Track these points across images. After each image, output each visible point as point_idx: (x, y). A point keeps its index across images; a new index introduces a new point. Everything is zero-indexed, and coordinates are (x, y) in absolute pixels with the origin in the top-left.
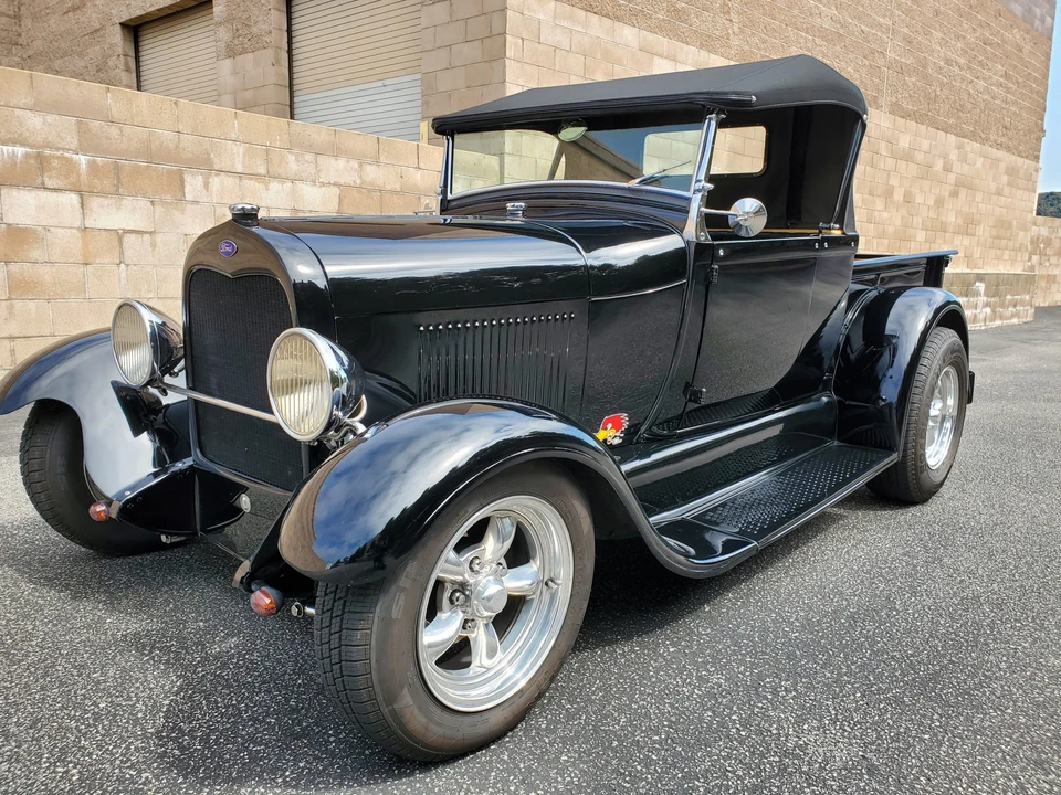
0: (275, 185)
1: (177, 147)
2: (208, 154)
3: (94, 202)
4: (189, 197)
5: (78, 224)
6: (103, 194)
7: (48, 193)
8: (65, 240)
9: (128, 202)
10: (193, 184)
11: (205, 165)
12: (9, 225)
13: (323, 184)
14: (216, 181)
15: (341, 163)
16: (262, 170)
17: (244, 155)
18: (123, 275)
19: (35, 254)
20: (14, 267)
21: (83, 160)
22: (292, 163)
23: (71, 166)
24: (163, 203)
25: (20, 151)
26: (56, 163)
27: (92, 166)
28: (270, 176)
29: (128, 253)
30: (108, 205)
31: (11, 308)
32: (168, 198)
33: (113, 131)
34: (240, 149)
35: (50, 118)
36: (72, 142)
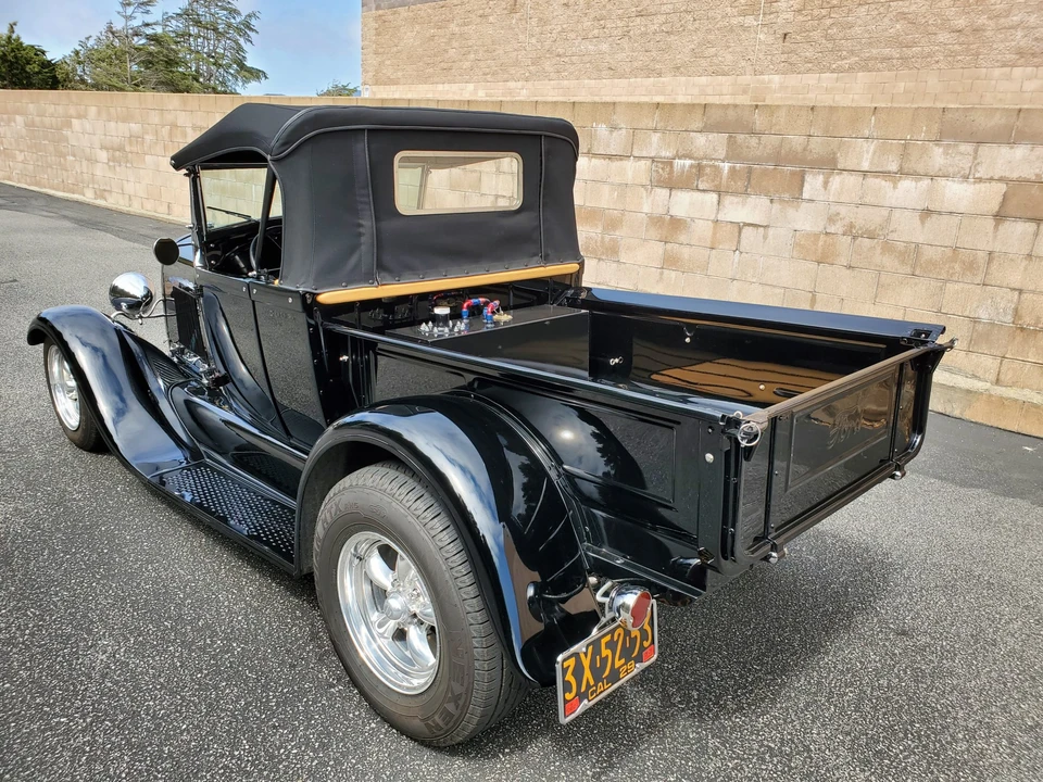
0: (906, 184)
1: (805, 149)
2: (834, 154)
3: (728, 200)
4: (806, 195)
5: (712, 217)
6: (735, 193)
7: (698, 193)
8: (702, 229)
9: (752, 199)
10: (813, 183)
11: (829, 165)
12: (672, 216)
13: (980, 180)
14: (836, 180)
15: (1020, 151)
16: (894, 167)
17: (875, 152)
18: (736, 260)
19: (682, 238)
20: (669, 246)
21: (726, 166)
22: (938, 157)
23: (717, 170)
24: (781, 201)
25: (688, 162)
26: (708, 170)
27: (733, 171)
28: (902, 173)
29: (744, 242)
30: (738, 203)
31: (662, 274)
32: (786, 196)
33: (753, 141)
34: (872, 146)
35: (711, 136)
36: (722, 153)
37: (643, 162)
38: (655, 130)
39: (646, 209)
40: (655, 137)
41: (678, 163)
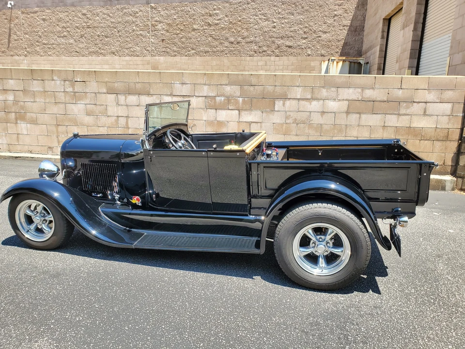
0: (314, 103)
1: (274, 91)
2: (286, 92)
3: (243, 113)
4: (276, 109)
5: (237, 120)
6: (246, 110)
7: (230, 111)
8: (233, 125)
9: (254, 113)
10: (279, 105)
11: (285, 98)
12: (218, 121)
13: (340, 100)
14: (288, 103)
15: (351, 90)
16: (309, 97)
17: (301, 91)
19: (224, 130)
21: (241, 100)
22: (324, 93)
23: (237, 101)
24: (266, 112)
25: (223, 98)
26: (232, 101)
27: (243, 101)
28: (313, 99)
29: (252, 129)
30: (247, 114)
32: (268, 110)
33: (252, 88)
34: (300, 89)
35: (232, 87)
36: (238, 94)
37: (201, 98)
38: (205, 84)
39: (204, 118)
40: (206, 88)
41: (218, 99)
